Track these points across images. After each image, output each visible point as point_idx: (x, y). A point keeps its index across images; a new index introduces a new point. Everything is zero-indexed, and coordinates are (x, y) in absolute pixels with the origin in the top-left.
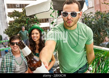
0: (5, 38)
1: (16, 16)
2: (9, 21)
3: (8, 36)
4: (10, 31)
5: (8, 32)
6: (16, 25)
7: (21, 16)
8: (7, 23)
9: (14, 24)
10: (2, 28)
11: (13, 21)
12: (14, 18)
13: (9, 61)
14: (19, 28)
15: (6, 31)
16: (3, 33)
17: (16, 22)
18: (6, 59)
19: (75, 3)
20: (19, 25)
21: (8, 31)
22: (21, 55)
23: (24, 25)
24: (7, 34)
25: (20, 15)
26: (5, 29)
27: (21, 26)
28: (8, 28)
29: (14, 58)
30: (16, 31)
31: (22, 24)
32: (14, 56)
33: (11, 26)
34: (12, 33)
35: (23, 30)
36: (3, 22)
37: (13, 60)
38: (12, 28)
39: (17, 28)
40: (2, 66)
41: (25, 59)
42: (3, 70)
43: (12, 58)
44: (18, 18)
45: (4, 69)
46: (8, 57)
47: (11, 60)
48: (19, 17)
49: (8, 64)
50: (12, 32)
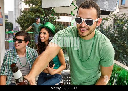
0: (16, 28)
1: (33, 4)
2: (24, 8)
3: (20, 26)
4: (22, 20)
5: (21, 22)
6: (30, 15)
7: (38, 5)
8: (21, 10)
9: (28, 13)
10: (15, 15)
11: (28, 9)
12: (30, 5)
13: (11, 60)
14: (34, 19)
15: (18, 19)
16: (15, 21)
17: (31, 11)
18: (9, 57)
19: (94, 8)
20: (34, 15)
21: (21, 20)
22: (26, 55)
23: (40, 15)
24: (19, 23)
25: (38, 3)
26: (18, 17)
27: (37, 16)
28: (21, 16)
29: (17, 58)
30: (29, 22)
31: (38, 14)
32: (17, 56)
33: (25, 15)
34: (25, 24)
35: (37, 23)
36: (17, 8)
37: (16, 60)
38: (25, 17)
39: (31, 18)
40: (4, 64)
41: (29, 61)
42: (4, 68)
43: (15, 57)
44: (34, 6)
45: (6, 67)
46: (11, 55)
47: (14, 59)
48: (36, 5)
49: (9, 62)
50: (25, 22)
